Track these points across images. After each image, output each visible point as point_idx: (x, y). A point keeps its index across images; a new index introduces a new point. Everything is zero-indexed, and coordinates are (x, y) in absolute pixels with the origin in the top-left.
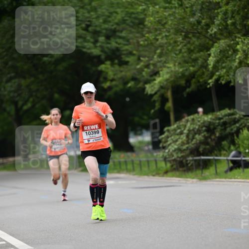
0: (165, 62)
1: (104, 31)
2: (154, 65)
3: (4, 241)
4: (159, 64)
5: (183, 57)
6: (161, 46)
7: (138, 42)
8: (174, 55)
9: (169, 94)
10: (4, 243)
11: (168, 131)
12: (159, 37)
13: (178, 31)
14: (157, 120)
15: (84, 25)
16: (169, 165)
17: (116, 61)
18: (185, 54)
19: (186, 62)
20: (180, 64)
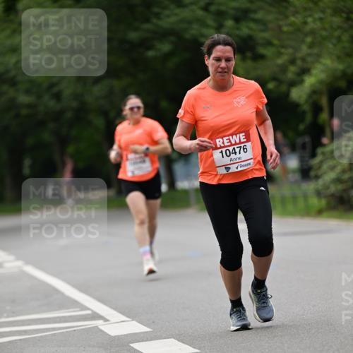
0: (319, 56)
1: (231, 12)
2: (303, 60)
3: (89, 309)
4: (309, 59)
5: (344, 48)
6: (312, 32)
7: (280, 27)
8: (331, 46)
9: (324, 102)
10: (89, 312)
11: (323, 153)
12: (310, 20)
13: (337, 11)
14: (307, 139)
15: (202, 4)
16: (323, 202)
17: (249, 54)
18: (347, 45)
19: (348, 55)
20: (339, 58)
